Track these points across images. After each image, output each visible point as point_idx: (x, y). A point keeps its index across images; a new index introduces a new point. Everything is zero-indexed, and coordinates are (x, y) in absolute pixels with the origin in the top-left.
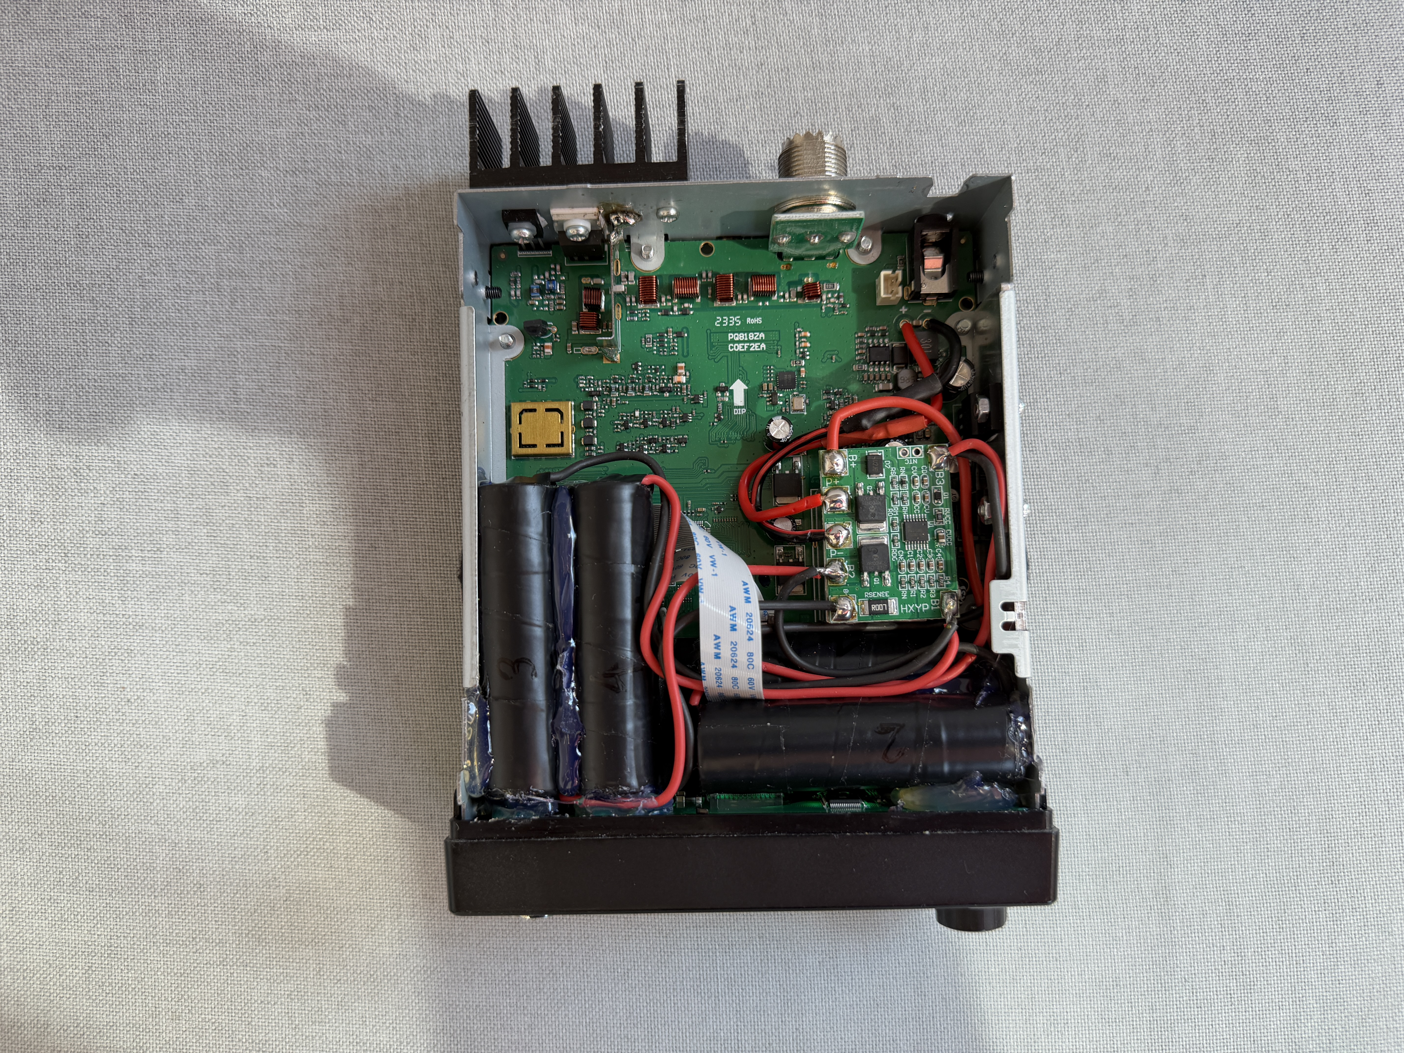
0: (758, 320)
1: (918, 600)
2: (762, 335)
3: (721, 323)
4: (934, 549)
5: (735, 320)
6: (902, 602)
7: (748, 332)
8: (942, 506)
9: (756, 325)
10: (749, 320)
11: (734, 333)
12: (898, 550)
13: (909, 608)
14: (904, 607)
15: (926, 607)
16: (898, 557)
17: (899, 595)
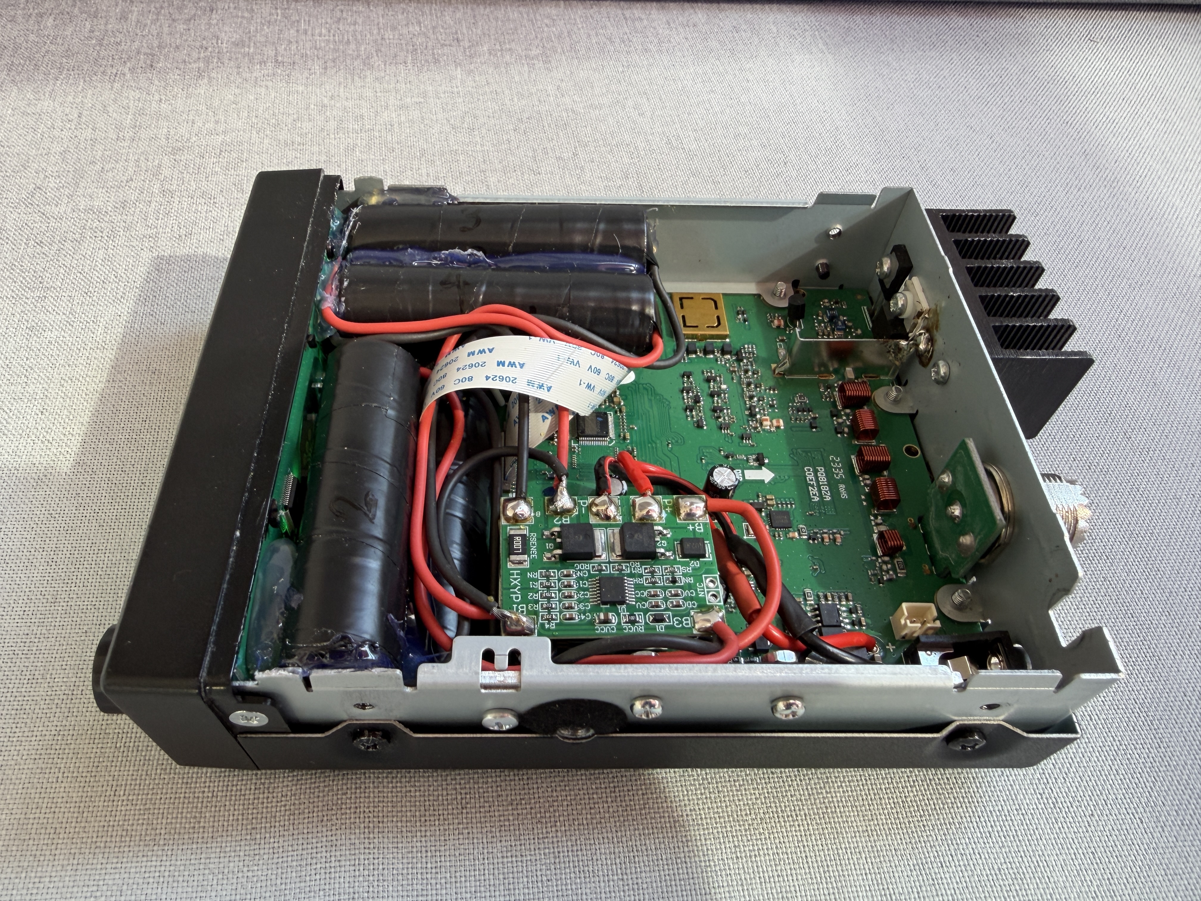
0: (844, 495)
1: (525, 589)
2: (828, 498)
3: (834, 462)
4: (590, 611)
5: (840, 474)
6: (523, 573)
7: (829, 485)
8: (646, 623)
9: (839, 494)
10: (842, 487)
11: (825, 472)
12: (589, 571)
13: (515, 579)
14: (517, 574)
15: (517, 598)
16: (580, 570)
17: (533, 569)
